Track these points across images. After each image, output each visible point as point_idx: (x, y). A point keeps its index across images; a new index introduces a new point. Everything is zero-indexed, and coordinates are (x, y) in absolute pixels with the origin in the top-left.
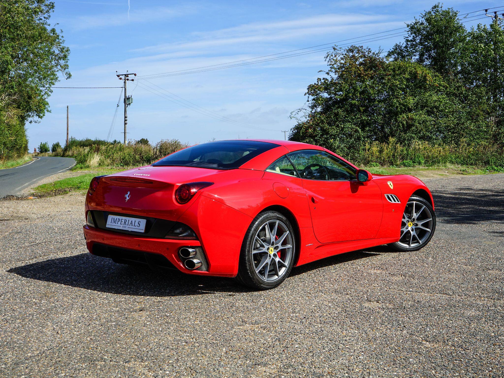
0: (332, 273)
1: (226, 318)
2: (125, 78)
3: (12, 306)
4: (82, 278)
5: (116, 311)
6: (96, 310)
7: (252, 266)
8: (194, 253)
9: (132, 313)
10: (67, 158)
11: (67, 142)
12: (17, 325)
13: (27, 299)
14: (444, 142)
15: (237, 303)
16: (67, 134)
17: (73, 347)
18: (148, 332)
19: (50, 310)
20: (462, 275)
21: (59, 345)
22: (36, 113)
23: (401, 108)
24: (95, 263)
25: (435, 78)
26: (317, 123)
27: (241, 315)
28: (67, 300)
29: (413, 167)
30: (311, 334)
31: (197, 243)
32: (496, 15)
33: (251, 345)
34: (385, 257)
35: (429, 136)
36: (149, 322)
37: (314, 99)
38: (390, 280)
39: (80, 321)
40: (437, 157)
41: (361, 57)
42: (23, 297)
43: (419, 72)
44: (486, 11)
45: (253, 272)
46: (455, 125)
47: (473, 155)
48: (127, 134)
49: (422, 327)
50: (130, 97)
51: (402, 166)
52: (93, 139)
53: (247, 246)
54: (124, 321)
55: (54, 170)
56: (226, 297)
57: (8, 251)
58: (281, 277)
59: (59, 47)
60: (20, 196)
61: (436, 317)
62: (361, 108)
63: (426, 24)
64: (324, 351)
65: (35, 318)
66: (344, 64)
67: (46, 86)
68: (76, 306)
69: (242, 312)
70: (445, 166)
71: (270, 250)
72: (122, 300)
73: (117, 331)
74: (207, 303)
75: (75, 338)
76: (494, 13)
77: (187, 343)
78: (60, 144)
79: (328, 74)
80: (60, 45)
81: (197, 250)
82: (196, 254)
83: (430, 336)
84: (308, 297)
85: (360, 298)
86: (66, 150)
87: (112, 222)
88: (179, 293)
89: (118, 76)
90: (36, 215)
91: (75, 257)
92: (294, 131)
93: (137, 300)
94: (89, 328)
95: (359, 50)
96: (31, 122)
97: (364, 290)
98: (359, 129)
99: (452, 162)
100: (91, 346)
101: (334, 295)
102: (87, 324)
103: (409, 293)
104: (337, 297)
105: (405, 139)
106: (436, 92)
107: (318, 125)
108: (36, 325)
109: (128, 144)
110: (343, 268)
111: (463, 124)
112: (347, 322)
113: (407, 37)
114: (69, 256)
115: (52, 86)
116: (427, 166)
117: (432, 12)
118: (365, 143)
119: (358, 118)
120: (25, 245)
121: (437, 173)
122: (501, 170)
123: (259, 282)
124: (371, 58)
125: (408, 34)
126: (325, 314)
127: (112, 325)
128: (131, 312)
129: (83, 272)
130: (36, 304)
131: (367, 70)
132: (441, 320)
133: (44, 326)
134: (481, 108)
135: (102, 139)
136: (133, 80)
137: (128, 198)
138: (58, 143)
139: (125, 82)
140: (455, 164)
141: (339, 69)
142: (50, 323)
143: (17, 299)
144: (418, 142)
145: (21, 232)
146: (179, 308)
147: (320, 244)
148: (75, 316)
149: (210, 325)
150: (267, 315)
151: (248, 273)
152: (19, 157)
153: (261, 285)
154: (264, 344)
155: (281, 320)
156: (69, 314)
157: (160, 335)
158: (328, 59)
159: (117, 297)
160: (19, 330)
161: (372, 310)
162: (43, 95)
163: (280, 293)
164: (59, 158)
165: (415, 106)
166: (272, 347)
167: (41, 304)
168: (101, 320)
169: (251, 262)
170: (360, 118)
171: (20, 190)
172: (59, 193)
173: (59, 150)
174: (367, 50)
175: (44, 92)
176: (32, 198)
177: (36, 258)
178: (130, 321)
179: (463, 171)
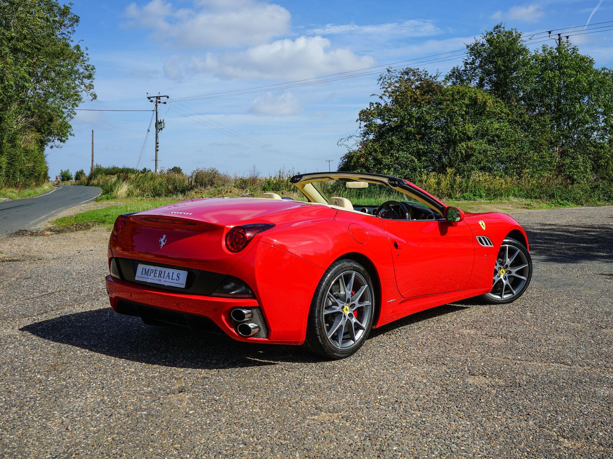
0: (416, 334)
1: (294, 403)
2: (157, 100)
3: (8, 384)
4: (103, 342)
5: (147, 393)
6: (120, 392)
7: (323, 330)
8: (250, 315)
9: (170, 396)
10: (92, 187)
11: (92, 169)
12: (12, 416)
13: (29, 375)
14: (506, 173)
15: (305, 379)
16: (93, 161)
17: (87, 454)
18: (192, 427)
19: (59, 391)
20: (574, 337)
21: (67, 450)
22: (58, 137)
23: (460, 136)
24: (121, 320)
25: (496, 104)
26: (369, 151)
27: (313, 397)
28: (83, 375)
29: (473, 200)
30: (411, 428)
31: (255, 302)
32: (559, 38)
33: (333, 447)
34: (474, 311)
35: (489, 167)
36: (192, 410)
37: (366, 126)
38: (490, 344)
39: (99, 410)
40: (499, 190)
41: (417, 80)
42: (24, 371)
43: (480, 97)
44: (550, 32)
45: (324, 338)
46: (517, 156)
47: (537, 187)
48: (158, 162)
49: (552, 415)
50: (162, 121)
51: (462, 199)
52: (121, 167)
53: (318, 304)
54: (159, 409)
55: (76, 200)
56: (291, 370)
57: (12, 304)
58: (357, 342)
59: (83, 65)
60: (35, 231)
61: (564, 399)
62: (417, 136)
63: (487, 45)
64: (433, 455)
65: (38, 405)
66: (398, 88)
67: (69, 108)
68: (94, 385)
69: (313, 394)
70: (508, 200)
71: (345, 309)
72: (156, 375)
73: (149, 425)
74: (267, 380)
75: (91, 438)
76: (558, 35)
77: (245, 444)
78: (85, 172)
79: (381, 97)
80: (84, 63)
81: (255, 311)
82: (252, 316)
83: (565, 429)
84: (394, 369)
85: (459, 370)
86: (90, 178)
87: (143, 274)
88: (229, 364)
89: (149, 98)
90: (52, 255)
91: (96, 311)
92: (344, 160)
93: (175, 375)
94: (111, 420)
95: (415, 72)
96: (52, 147)
97: (462, 358)
98: (414, 158)
99: (515, 195)
100: (113, 451)
101: (426, 367)
102: (108, 413)
103: (519, 362)
104: (430, 369)
105: (464, 171)
106: (497, 120)
107: (370, 154)
108: (39, 416)
109: (160, 172)
110: (428, 327)
111: (525, 154)
112: (452, 408)
113: (467, 60)
114: (89, 310)
115: (76, 108)
116: (489, 200)
117: (494, 33)
118: (422, 174)
119: (414, 147)
120: (34, 295)
121: (500, 207)
122: (567, 204)
123: (332, 350)
124: (428, 82)
125: (467, 56)
126: (421, 396)
127: (142, 416)
128: (168, 394)
129: (105, 333)
130: (41, 382)
131: (424, 95)
132: (571, 404)
133: (49, 418)
134: (544, 137)
135: (131, 167)
136: (165, 103)
137: (163, 243)
138: (82, 171)
139: (156, 105)
140: (518, 197)
141: (393, 93)
142: (58, 412)
143: (16, 374)
144: (478, 174)
145: (30, 278)
146: (231, 387)
147: (404, 299)
148: (92, 400)
149: (273, 414)
150: (347, 397)
151: (318, 338)
152: (37, 185)
153: (335, 354)
154: (350, 445)
155: (366, 405)
156: (84, 398)
157: (208, 432)
158: (381, 82)
159: (148, 371)
160: (14, 425)
161: (481, 389)
162: (65, 118)
163: (359, 363)
164: (83, 187)
165: (475, 135)
166: (362, 450)
167: (48, 382)
168: (127, 407)
169: (322, 326)
170: (416, 147)
171: (36, 224)
172: (81, 228)
173: (83, 179)
174: (424, 72)
175: (66, 114)
176: (49, 233)
177: (46, 312)
178: (167, 408)
179: (528, 205)
